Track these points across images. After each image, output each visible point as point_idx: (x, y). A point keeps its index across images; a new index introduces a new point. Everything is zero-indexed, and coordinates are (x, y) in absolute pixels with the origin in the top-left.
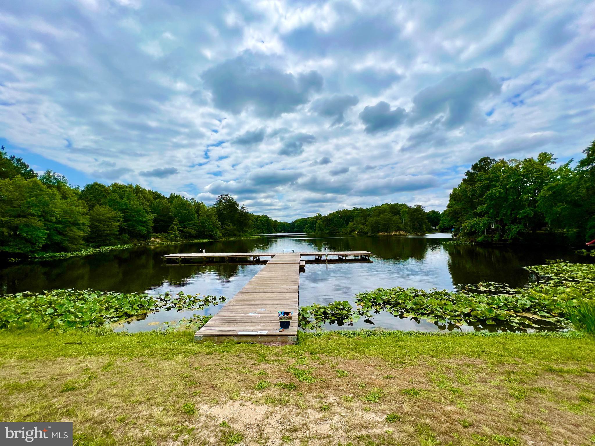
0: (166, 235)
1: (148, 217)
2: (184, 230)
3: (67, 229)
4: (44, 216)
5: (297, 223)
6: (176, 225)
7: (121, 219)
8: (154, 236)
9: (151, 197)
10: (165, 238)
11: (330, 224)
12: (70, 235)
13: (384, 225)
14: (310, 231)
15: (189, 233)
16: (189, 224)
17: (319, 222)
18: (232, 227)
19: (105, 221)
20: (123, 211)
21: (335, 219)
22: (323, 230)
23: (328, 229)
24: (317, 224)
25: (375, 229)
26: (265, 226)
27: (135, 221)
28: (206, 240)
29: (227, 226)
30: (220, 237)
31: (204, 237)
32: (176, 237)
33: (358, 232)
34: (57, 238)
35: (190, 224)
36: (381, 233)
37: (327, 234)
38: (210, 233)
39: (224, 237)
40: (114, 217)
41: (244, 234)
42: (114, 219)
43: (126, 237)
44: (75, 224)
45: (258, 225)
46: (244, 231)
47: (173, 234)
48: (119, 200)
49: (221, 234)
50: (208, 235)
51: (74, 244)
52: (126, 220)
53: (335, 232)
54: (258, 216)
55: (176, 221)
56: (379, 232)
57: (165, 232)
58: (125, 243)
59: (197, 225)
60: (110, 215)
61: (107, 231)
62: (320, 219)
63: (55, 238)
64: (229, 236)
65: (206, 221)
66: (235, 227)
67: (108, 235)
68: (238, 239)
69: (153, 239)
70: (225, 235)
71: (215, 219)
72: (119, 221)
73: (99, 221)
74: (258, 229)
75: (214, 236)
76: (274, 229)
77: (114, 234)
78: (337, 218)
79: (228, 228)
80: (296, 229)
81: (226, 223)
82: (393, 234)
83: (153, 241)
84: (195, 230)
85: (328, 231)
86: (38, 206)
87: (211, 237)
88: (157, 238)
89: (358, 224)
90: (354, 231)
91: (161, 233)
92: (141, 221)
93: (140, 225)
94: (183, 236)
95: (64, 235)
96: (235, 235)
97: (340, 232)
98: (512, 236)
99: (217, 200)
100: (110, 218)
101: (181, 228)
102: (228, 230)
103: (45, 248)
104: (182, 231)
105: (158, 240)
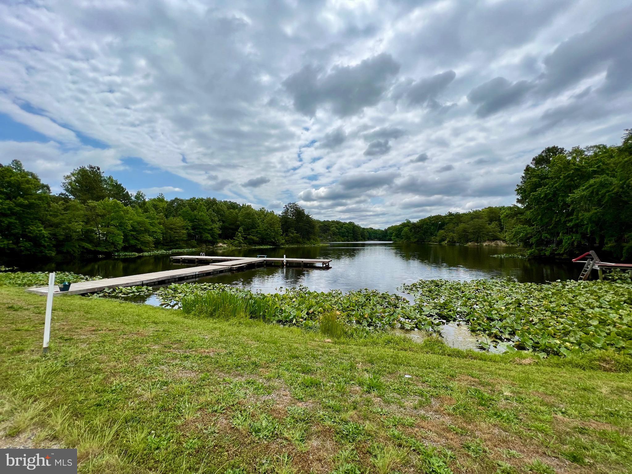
0: (232, 241)
1: (214, 226)
2: (248, 237)
3: (140, 236)
4: (121, 226)
5: (391, 231)
6: (240, 232)
7: (189, 228)
8: (221, 242)
9: (225, 208)
10: (231, 243)
11: (419, 231)
12: (142, 240)
13: (474, 233)
14: (397, 239)
15: (253, 240)
16: (252, 232)
17: (406, 229)
18: (295, 234)
19: (176, 230)
20: (191, 221)
21: (425, 226)
22: (410, 238)
23: (416, 238)
24: (403, 232)
25: (465, 237)
26: (351, 233)
27: (202, 228)
28: (269, 247)
29: (291, 233)
30: (282, 244)
31: (267, 244)
32: (240, 243)
33: (449, 241)
34: (133, 242)
35: (254, 232)
36: (470, 243)
37: (415, 243)
38: (272, 240)
39: (287, 244)
40: (183, 226)
41: (308, 242)
42: (183, 227)
43: (194, 242)
44: (147, 231)
45: (343, 233)
46: (309, 239)
47: (238, 241)
48: (190, 212)
49: (284, 241)
50: (270, 242)
51: (146, 247)
52: (194, 228)
53: (424, 241)
54: (345, 223)
55: (241, 229)
56: (467, 241)
57: (232, 238)
58: (193, 247)
59: (260, 233)
60: (179, 225)
61: (176, 237)
62: (408, 226)
63: (131, 242)
64: (292, 243)
65: (268, 228)
66: (298, 235)
67: (177, 240)
68: (301, 246)
69: (221, 244)
70: (287, 242)
71: (278, 228)
72: (187, 229)
73: (171, 229)
74: (343, 236)
75: (277, 243)
76: (362, 237)
77: (182, 240)
78: (427, 225)
79: (292, 235)
80: (388, 237)
81: (290, 231)
82: (485, 244)
83: (221, 246)
84: (258, 237)
85: (416, 240)
86: (117, 219)
87: (273, 244)
88: (224, 243)
89: (449, 232)
90: (444, 240)
91: (228, 239)
92: (206, 229)
93: (207, 233)
94: (248, 242)
95: (138, 240)
96: (298, 242)
97: (429, 241)
98: (565, 250)
99: (284, 209)
100: (179, 227)
101: (245, 235)
102: (292, 238)
103: (125, 249)
104: (245, 238)
105: (225, 246)
